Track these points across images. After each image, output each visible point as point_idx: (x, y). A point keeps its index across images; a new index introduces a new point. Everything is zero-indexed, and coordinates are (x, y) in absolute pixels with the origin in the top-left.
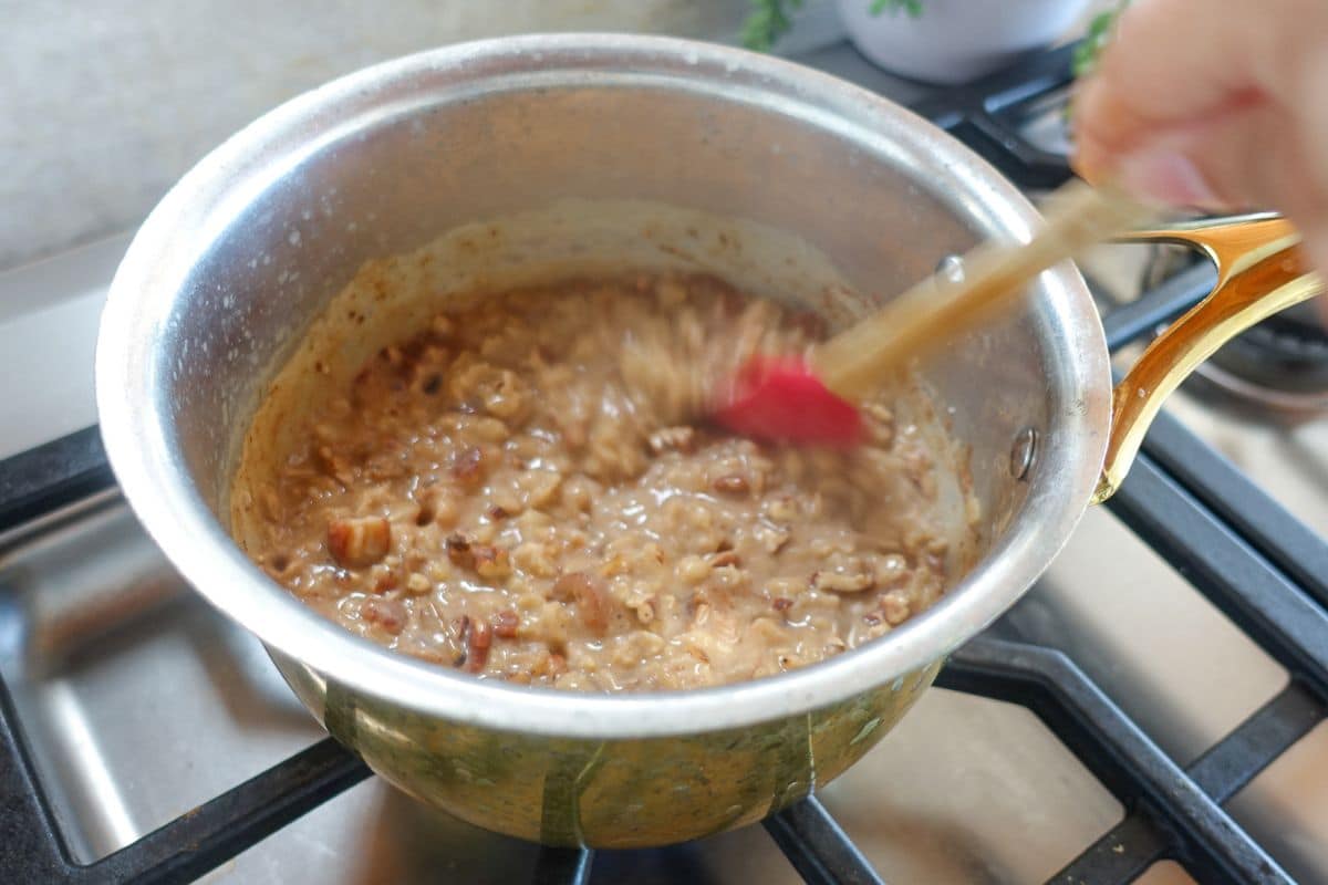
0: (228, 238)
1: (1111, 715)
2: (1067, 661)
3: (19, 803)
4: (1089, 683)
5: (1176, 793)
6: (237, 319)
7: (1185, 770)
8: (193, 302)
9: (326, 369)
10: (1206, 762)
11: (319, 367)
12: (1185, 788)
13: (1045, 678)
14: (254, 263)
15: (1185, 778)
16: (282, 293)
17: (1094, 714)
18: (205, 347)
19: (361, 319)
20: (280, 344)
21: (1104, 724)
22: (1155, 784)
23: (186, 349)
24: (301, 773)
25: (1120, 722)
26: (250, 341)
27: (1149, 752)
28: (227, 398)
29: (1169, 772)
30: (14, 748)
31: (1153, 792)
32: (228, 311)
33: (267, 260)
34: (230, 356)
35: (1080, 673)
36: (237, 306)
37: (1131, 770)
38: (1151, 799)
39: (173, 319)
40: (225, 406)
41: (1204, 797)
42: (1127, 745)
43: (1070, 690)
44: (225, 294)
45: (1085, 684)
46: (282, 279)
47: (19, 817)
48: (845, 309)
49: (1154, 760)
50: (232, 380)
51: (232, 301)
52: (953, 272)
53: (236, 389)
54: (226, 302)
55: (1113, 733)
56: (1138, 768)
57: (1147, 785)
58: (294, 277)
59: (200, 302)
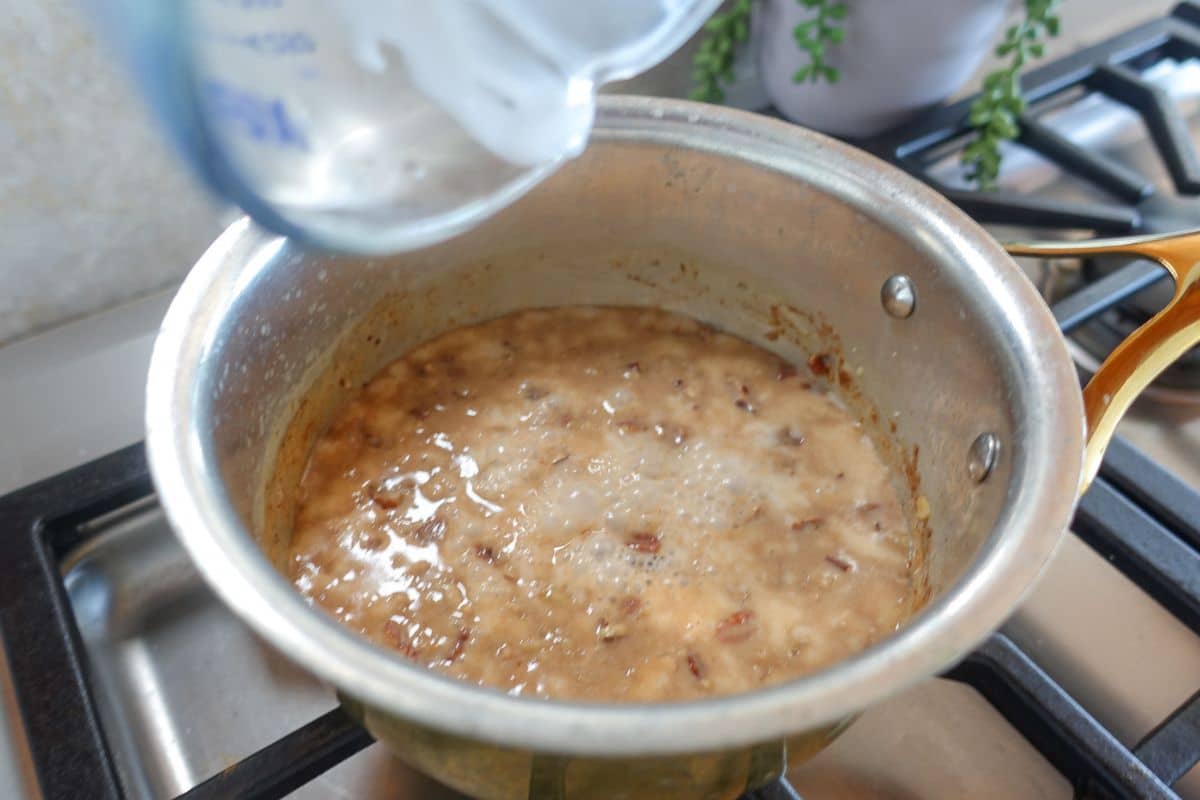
0: (266, 275)
1: (1058, 697)
2: (1011, 645)
3: (89, 757)
4: (1033, 665)
5: (1131, 778)
6: (274, 343)
7: (1133, 752)
8: (235, 329)
9: (348, 385)
10: (1152, 743)
11: (342, 383)
12: (1138, 772)
13: (992, 660)
14: (287, 297)
15: (1135, 761)
16: (311, 321)
17: (1041, 695)
18: (244, 369)
19: (378, 342)
20: (310, 364)
21: (1051, 705)
22: (1107, 767)
23: (226, 372)
24: (322, 736)
25: (1068, 705)
26: (284, 363)
27: (1098, 735)
28: (264, 412)
29: (1120, 755)
30: (88, 708)
31: (1105, 774)
32: (265, 339)
33: (299, 294)
34: (267, 376)
35: (1024, 657)
36: (273, 332)
37: (1080, 751)
38: (1105, 782)
39: (215, 345)
40: (261, 418)
41: (1158, 781)
42: (1076, 727)
43: (1016, 672)
44: (263, 323)
45: (1029, 667)
46: (312, 310)
47: (87, 771)
48: (791, 325)
49: (1104, 742)
50: (269, 397)
51: (269, 329)
52: (899, 290)
53: (272, 405)
54: (264, 330)
55: (1061, 715)
56: (1089, 751)
57: (1099, 768)
58: (323, 307)
59: (241, 330)
